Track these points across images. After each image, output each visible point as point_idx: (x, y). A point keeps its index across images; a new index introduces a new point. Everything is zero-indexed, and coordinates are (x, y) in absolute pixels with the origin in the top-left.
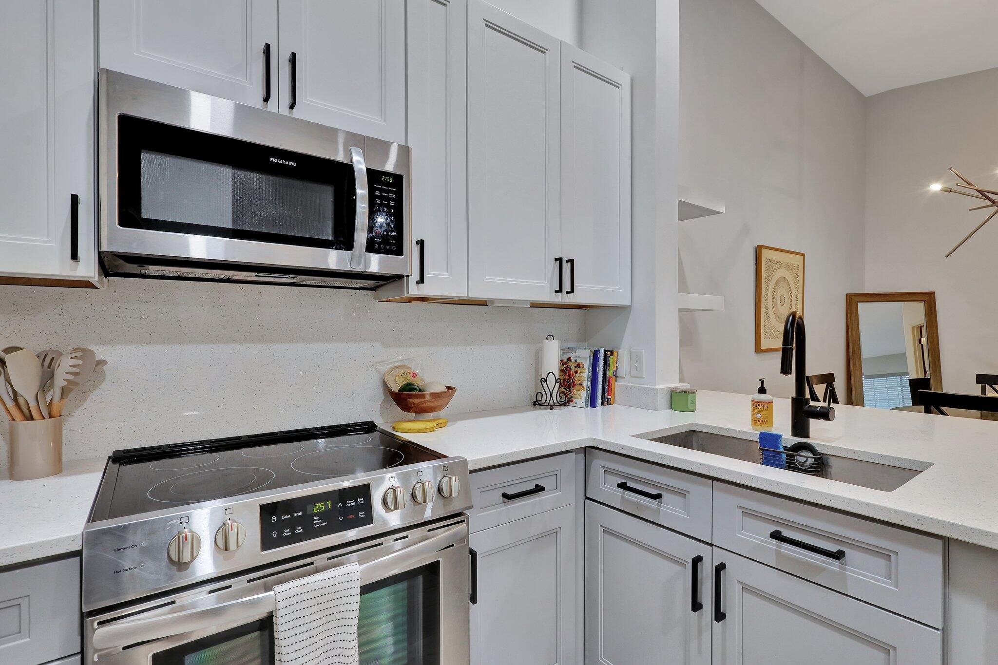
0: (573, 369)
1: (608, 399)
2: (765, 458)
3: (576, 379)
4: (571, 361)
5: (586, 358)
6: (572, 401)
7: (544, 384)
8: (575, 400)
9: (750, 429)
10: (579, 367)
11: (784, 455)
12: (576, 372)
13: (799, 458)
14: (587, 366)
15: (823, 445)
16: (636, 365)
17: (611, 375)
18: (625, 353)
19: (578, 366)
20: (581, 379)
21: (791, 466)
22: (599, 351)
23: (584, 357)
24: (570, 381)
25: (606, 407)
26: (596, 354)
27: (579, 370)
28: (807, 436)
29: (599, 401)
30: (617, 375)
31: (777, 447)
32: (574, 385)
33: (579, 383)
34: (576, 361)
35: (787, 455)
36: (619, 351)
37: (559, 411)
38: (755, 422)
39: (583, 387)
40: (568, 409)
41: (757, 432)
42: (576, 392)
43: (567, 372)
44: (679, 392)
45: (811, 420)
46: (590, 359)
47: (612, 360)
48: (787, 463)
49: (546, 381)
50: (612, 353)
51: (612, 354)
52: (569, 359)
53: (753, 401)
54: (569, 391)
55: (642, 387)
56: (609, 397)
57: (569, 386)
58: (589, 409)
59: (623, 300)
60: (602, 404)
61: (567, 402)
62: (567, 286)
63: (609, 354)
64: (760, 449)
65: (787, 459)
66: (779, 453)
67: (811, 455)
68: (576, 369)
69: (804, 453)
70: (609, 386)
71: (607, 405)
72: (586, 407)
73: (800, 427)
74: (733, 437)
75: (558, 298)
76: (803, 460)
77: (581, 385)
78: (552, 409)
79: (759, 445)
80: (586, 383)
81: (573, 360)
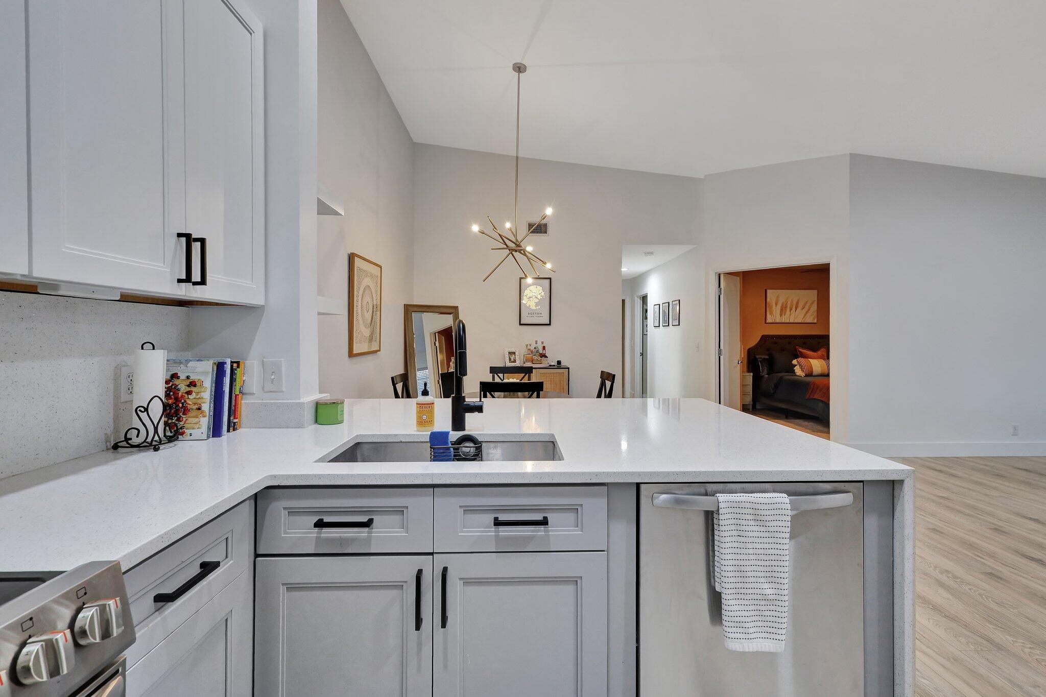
0: (183, 388)
1: (234, 423)
2: (434, 456)
3: (188, 401)
4: (178, 378)
5: (207, 373)
6: (182, 434)
7: (144, 416)
8: (188, 432)
9: (415, 431)
10: (195, 386)
11: (452, 449)
12: (189, 393)
13: (464, 449)
14: (208, 383)
15: (480, 434)
16: (273, 377)
17: (237, 393)
18: (255, 363)
19: (193, 384)
20: (199, 401)
21: (458, 458)
22: (225, 363)
23: (204, 372)
24: (178, 406)
25: (232, 433)
26: (220, 366)
27: (193, 389)
28: (464, 430)
29: (225, 427)
30: (243, 392)
31: (447, 443)
32: (186, 411)
33: (195, 407)
34: (188, 377)
35: (454, 449)
36: (247, 361)
37: (167, 451)
38: (421, 423)
39: (203, 412)
40: (179, 444)
41: (427, 433)
42: (188, 421)
43: (172, 393)
44: (326, 404)
45: (467, 415)
46: (212, 374)
47: (238, 372)
48: (455, 456)
49: (146, 410)
50: (238, 363)
51: (238, 367)
52: (175, 376)
53: (417, 404)
54: (177, 420)
55: (282, 403)
56: (235, 421)
57: (176, 413)
58: (211, 439)
59: (255, 298)
60: (228, 431)
61: (175, 434)
62: (196, 277)
63: (235, 365)
64: (431, 448)
65: (454, 452)
66: (448, 449)
67: (472, 445)
68: (189, 389)
69: (467, 444)
70: (235, 406)
71: (234, 430)
72: (208, 437)
73: (458, 423)
74: (401, 442)
75: (181, 290)
76: (467, 450)
77: (199, 409)
78: (156, 449)
79: (429, 445)
80: (207, 407)
81: (182, 376)
